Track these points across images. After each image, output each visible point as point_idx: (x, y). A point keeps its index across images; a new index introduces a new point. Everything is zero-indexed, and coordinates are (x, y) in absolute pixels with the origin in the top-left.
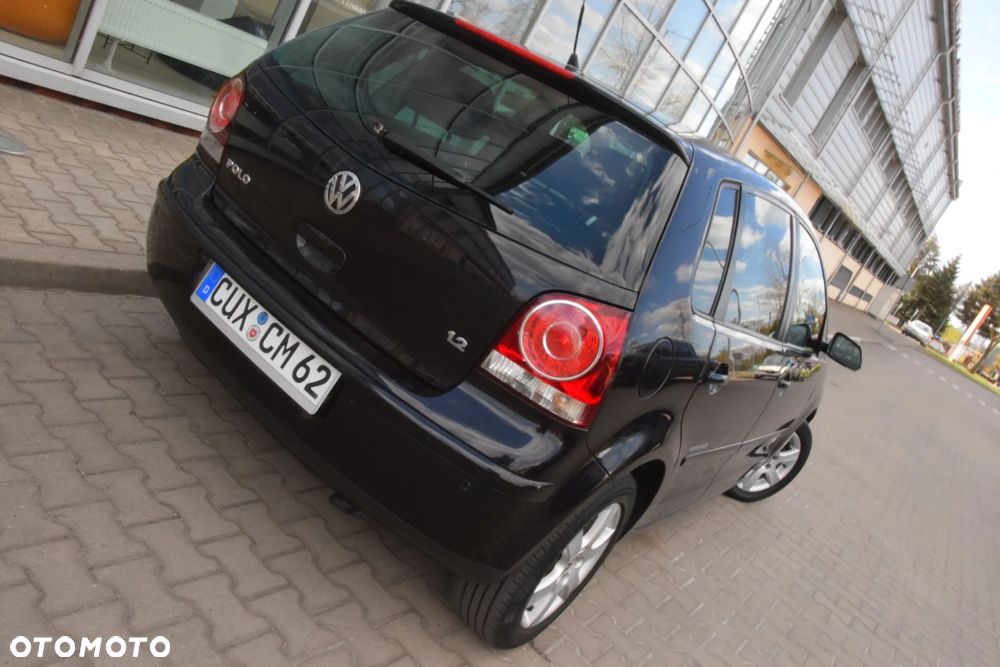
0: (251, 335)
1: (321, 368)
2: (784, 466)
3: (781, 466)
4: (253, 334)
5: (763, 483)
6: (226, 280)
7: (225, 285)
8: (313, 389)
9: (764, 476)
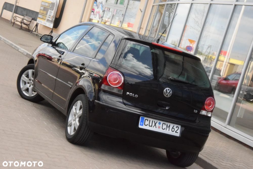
0: (159, 128)
1: (176, 127)
4: (159, 127)
7: (146, 121)
8: (177, 132)
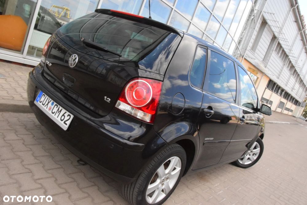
1: (69, 115)
2: (256, 155)
3: (255, 155)
4: (50, 109)
5: (249, 161)
6: (44, 95)
7: (43, 96)
8: (66, 122)
9: (249, 159)
